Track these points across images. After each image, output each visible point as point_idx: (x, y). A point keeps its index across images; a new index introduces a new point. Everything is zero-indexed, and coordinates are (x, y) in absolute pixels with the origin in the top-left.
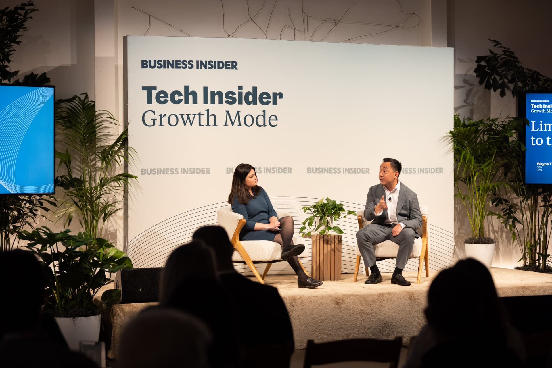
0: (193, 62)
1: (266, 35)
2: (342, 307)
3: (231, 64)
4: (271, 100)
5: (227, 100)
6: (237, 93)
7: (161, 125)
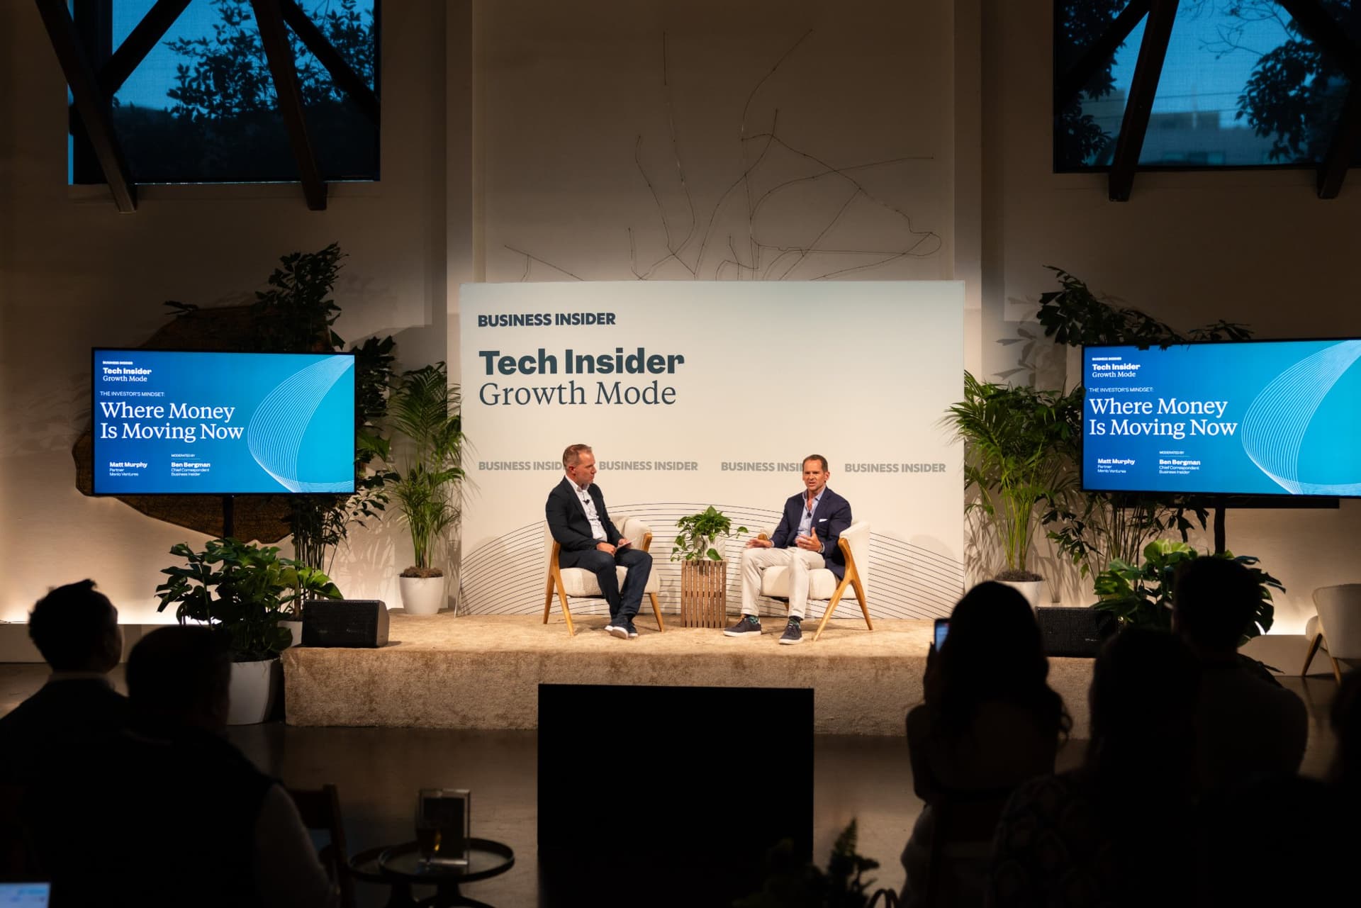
0: (551, 315)
1: (695, 275)
2: (622, 672)
3: (605, 317)
4: (666, 366)
5: (600, 367)
6: (615, 358)
7: (506, 403)
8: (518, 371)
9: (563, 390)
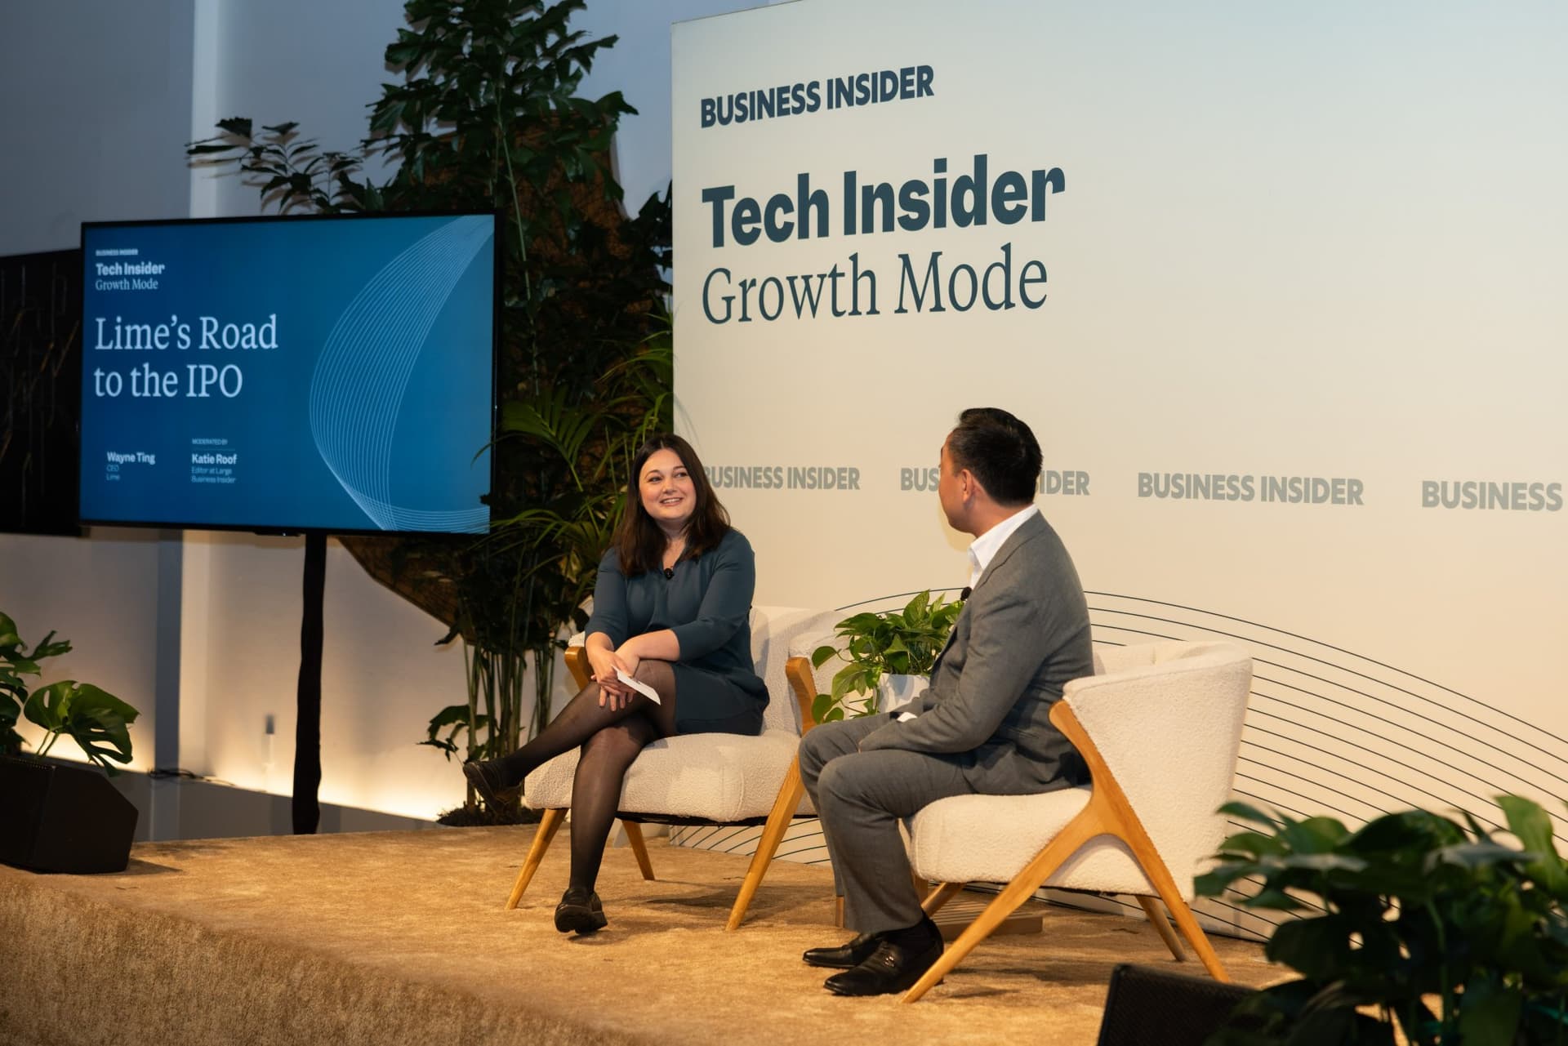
0: (820, 86)
3: (915, 77)
4: (1028, 203)
5: (905, 213)
6: (931, 187)
7: (745, 318)
8: (763, 234)
9: (838, 279)
